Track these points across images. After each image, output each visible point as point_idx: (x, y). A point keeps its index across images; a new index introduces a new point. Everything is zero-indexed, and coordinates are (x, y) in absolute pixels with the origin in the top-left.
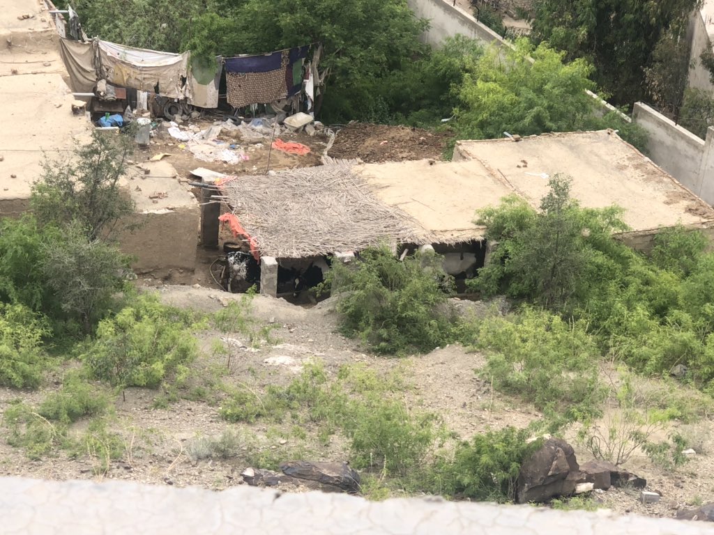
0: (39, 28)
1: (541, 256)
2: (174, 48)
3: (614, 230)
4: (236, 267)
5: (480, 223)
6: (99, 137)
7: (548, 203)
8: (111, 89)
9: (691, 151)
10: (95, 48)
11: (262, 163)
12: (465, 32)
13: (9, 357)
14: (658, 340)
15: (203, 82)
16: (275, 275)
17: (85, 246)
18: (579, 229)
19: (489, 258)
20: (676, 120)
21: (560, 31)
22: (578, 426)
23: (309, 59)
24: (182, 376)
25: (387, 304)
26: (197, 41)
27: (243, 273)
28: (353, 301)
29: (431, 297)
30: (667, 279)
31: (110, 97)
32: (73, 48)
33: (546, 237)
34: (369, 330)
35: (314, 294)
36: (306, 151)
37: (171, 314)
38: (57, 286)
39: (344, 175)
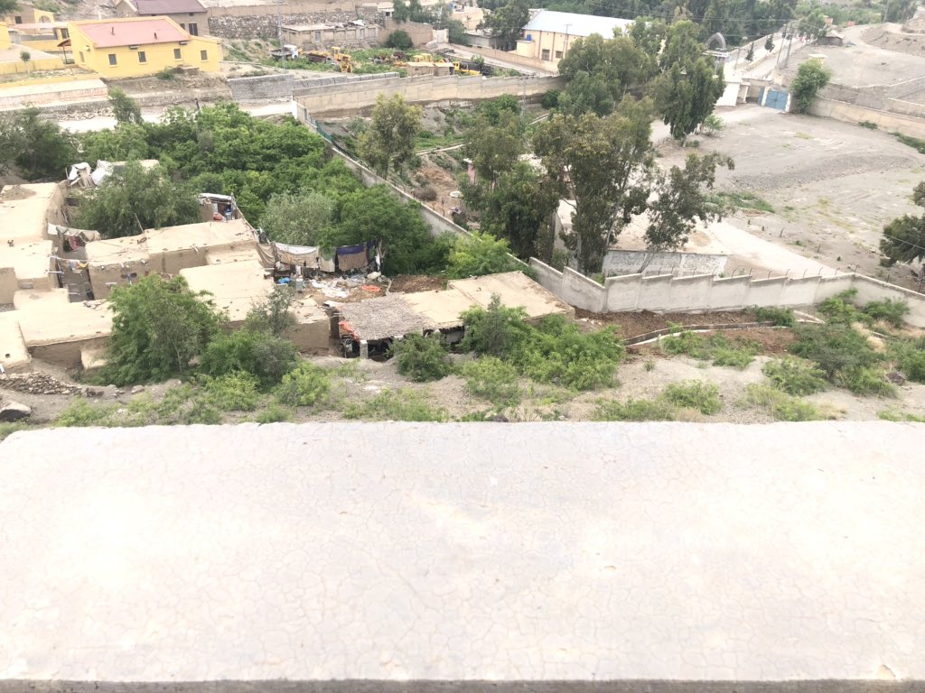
0: (246, 238)
1: (489, 332)
2: (312, 244)
3: (522, 318)
4: (347, 346)
5: (460, 318)
7: (491, 307)
8: (283, 266)
9: (557, 278)
10: (273, 247)
11: (358, 297)
12: (450, 229)
13: (240, 396)
14: (546, 366)
15: (327, 260)
16: (367, 348)
17: (274, 341)
18: (507, 318)
19: (466, 334)
20: (549, 264)
21: (493, 226)
22: (510, 408)
23: (377, 246)
24: (324, 397)
25: (420, 358)
26: (323, 241)
27: (351, 349)
28: (404, 358)
29: (440, 353)
30: (549, 338)
31: (282, 269)
32: (263, 247)
33: (491, 323)
34: (412, 371)
35: (385, 356)
36: (378, 289)
37: (318, 370)
38: (261, 361)
39: (396, 300)
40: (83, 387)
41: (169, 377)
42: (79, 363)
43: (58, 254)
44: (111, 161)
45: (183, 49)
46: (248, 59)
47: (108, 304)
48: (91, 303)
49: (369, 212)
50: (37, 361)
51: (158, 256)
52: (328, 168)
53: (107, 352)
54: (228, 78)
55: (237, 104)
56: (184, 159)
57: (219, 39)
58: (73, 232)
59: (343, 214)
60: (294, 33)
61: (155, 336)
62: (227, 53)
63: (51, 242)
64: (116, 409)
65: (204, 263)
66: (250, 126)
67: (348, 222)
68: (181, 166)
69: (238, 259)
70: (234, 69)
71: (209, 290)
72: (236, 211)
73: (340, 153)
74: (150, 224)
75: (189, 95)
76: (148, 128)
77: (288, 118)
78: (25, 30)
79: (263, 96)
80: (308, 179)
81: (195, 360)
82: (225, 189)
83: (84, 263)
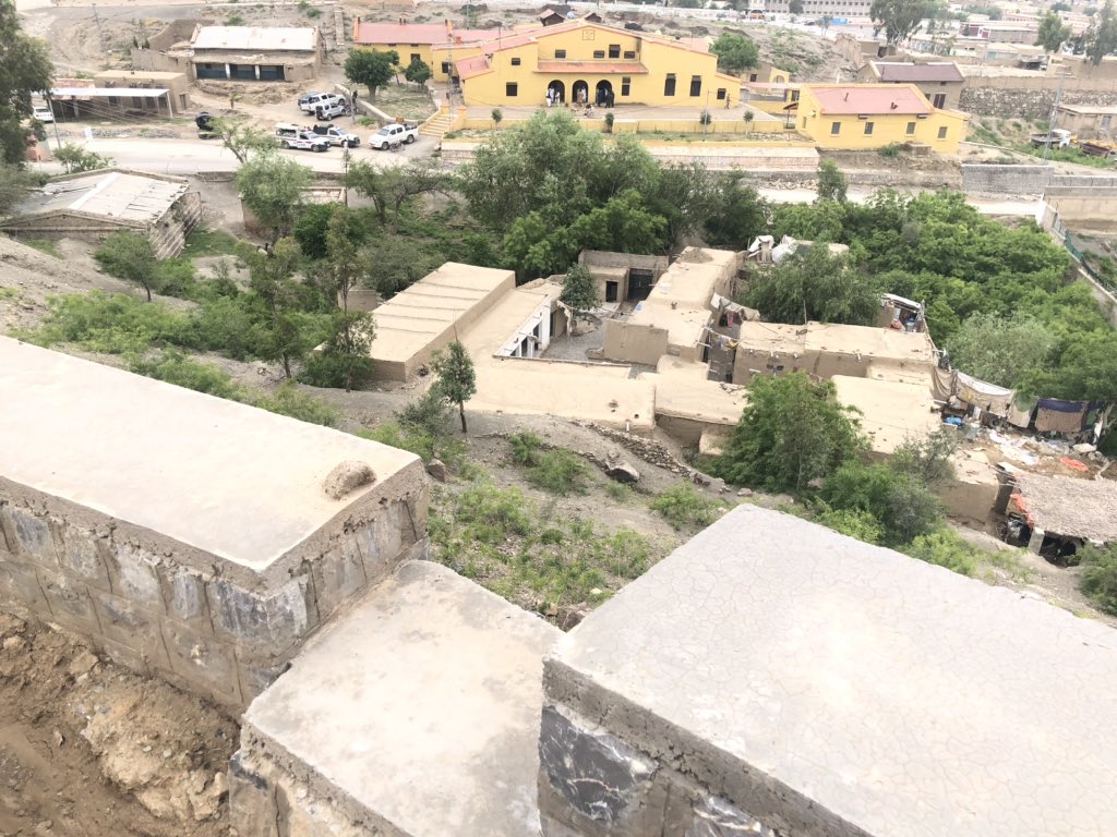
0: (923, 358)
2: (1007, 385)
4: (1012, 529)
6: (944, 429)
8: (959, 402)
10: (954, 376)
11: (1051, 469)
15: (1021, 410)
16: (1041, 541)
17: (918, 490)
23: (1103, 410)
26: (1024, 384)
27: (1017, 534)
28: (1095, 573)
31: (956, 407)
32: (941, 373)
34: (1102, 595)
35: (1067, 561)
36: (1085, 468)
37: (963, 545)
38: (895, 509)
39: (1109, 490)
40: (693, 471)
41: (782, 491)
42: (696, 445)
43: (712, 326)
44: (797, 238)
45: (920, 124)
46: (997, 142)
47: (745, 392)
48: (728, 385)
49: (1107, 363)
50: (659, 430)
51: (814, 353)
52: (1063, 293)
53: (728, 442)
54: (964, 162)
55: (965, 195)
56: (881, 249)
57: (967, 115)
58: (734, 307)
59: (1065, 356)
60: (1072, 114)
61: (782, 441)
62: (972, 132)
63: (710, 312)
64: (717, 506)
65: (863, 374)
66: (972, 224)
67: (1071, 369)
68: (873, 257)
69: (904, 379)
70: (975, 153)
71: (859, 406)
72: (922, 322)
73: (1089, 277)
74: (816, 316)
75: (908, 177)
76: (849, 208)
77: (1028, 223)
78: (757, 89)
79: (1003, 189)
80: (1029, 303)
81: (816, 482)
82: (916, 294)
83: (734, 342)
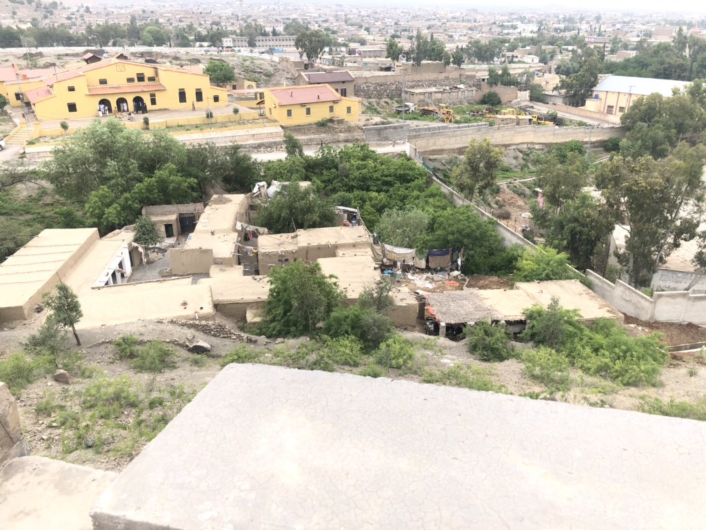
0: (364, 240)
1: (547, 327)
2: (410, 247)
3: (576, 318)
4: (430, 326)
5: (523, 313)
6: (383, 278)
7: (550, 307)
8: (388, 261)
9: (609, 289)
10: (383, 247)
11: (441, 289)
12: (519, 242)
13: (349, 354)
14: (595, 361)
15: (420, 259)
16: (445, 329)
17: (377, 316)
18: (563, 317)
19: (527, 327)
20: (603, 276)
21: (556, 242)
22: (561, 393)
23: (459, 251)
24: (410, 364)
25: (487, 342)
26: (418, 244)
27: (432, 329)
28: (474, 340)
29: (504, 341)
30: (599, 338)
31: (387, 264)
32: (375, 247)
33: (549, 320)
34: (480, 352)
35: (459, 337)
36: (458, 284)
37: (406, 342)
38: (366, 330)
39: (471, 294)
40: (245, 335)
41: (302, 334)
42: (244, 318)
43: (240, 242)
44: (280, 181)
45: (335, 106)
46: (379, 113)
47: (268, 279)
48: (257, 277)
49: (455, 226)
50: (219, 314)
51: (304, 248)
52: (428, 192)
53: (264, 312)
54: (364, 126)
55: (368, 144)
56: (329, 181)
57: (360, 99)
58: (251, 228)
59: (435, 226)
60: (413, 94)
61: (296, 304)
62: (364, 109)
63: (237, 234)
64: (264, 353)
65: (334, 255)
66: (375, 160)
67: (439, 232)
68: (326, 186)
69: (358, 254)
70: (368, 120)
71: (335, 274)
72: (359, 220)
73: (438, 181)
74: (301, 226)
75: (336, 137)
76: (307, 159)
77: (402, 155)
78: (238, 94)
79: (386, 139)
80: (412, 200)
81: (320, 324)
82: (353, 204)
83: (256, 249)
